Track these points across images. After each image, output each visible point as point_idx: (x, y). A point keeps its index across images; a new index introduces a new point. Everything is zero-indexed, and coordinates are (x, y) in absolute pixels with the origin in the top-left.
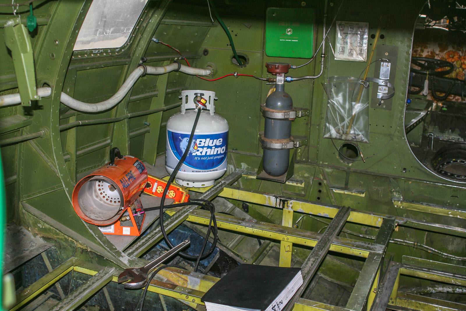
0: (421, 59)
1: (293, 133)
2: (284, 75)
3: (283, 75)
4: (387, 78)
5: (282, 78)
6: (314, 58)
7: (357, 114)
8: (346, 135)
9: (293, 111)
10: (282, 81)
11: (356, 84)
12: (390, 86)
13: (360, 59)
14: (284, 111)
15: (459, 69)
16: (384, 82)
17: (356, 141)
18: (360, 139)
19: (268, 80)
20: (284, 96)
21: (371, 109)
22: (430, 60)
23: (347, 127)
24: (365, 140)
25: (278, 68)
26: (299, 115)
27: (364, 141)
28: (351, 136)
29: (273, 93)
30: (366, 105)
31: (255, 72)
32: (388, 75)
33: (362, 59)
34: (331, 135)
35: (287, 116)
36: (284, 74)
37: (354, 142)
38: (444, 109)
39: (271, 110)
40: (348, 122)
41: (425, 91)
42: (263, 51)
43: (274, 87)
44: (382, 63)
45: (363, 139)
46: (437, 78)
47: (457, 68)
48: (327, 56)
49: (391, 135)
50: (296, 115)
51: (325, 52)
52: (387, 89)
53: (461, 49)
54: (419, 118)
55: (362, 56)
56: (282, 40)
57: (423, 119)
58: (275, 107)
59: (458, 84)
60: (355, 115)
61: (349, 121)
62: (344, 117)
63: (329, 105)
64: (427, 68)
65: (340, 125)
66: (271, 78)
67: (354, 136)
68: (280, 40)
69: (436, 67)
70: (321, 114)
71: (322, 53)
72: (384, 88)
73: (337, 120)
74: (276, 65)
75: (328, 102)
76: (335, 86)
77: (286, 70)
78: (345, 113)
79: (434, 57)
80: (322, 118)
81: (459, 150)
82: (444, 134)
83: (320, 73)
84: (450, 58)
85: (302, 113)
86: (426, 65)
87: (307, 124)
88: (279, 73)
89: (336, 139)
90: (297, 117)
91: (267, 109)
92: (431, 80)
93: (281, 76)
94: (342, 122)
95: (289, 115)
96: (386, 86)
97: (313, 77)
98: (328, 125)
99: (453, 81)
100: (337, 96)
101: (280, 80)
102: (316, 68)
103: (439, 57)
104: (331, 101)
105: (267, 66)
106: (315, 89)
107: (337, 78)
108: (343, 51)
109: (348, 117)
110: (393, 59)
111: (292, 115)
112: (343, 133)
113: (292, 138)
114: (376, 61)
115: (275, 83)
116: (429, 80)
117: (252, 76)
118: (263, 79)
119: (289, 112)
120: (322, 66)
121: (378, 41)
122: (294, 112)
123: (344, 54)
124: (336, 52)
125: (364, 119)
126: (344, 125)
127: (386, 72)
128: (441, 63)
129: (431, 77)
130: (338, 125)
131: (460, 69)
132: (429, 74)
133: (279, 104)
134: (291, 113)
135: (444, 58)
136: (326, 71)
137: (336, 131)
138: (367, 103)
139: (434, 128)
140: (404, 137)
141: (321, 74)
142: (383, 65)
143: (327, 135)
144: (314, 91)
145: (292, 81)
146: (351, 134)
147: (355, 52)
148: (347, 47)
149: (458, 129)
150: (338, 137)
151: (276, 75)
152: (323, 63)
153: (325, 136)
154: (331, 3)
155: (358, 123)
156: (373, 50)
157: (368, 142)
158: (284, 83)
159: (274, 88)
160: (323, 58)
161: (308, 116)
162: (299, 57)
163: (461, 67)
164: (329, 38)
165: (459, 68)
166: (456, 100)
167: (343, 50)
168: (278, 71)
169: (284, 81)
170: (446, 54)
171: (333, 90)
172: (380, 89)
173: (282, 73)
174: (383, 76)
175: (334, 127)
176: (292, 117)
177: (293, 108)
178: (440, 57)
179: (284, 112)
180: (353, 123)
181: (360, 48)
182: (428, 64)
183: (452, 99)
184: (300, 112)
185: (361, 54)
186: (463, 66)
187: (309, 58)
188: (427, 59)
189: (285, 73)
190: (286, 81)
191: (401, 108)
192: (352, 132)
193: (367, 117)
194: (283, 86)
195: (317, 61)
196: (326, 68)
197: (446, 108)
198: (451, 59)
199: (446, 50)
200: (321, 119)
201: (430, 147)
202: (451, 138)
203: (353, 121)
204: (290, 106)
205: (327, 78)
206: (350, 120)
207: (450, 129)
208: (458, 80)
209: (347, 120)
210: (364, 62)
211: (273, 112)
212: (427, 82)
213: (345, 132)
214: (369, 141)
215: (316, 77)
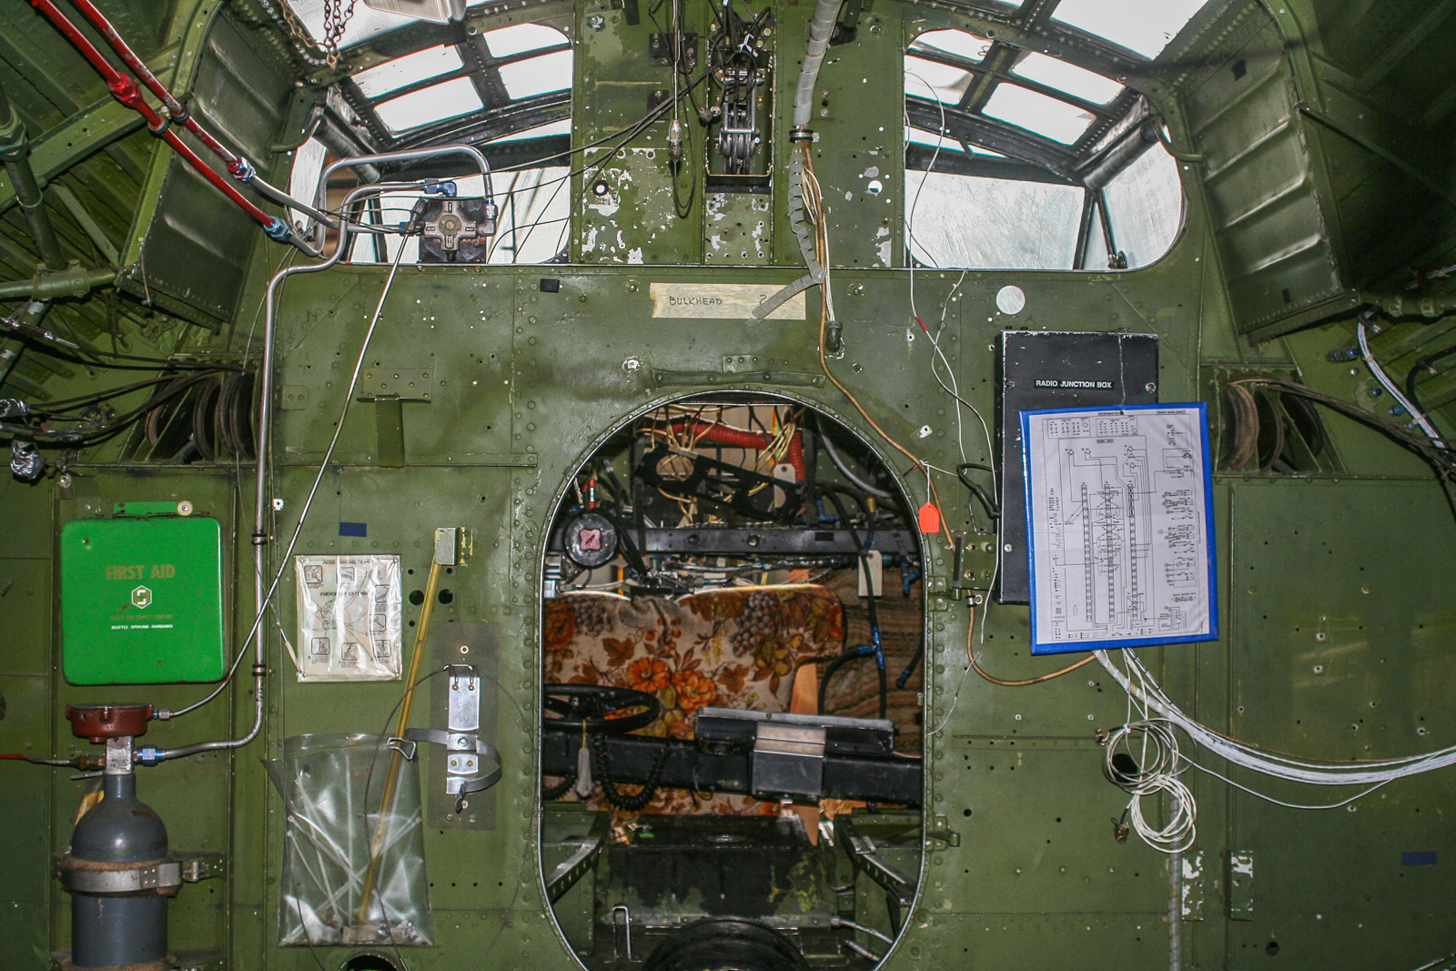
0: (558, 688)
1: (175, 943)
2: (133, 743)
3: (128, 741)
4: (472, 725)
5: (126, 753)
6: (230, 679)
7: (384, 857)
8: (357, 929)
9: (171, 861)
10: (124, 762)
11: (375, 755)
12: (485, 751)
13: (380, 673)
14: (139, 864)
15: (672, 714)
16: (463, 741)
17: (392, 945)
18: (404, 937)
19: (77, 764)
20: (134, 813)
21: (429, 833)
22: (585, 690)
23: (358, 901)
24: (420, 938)
25: (109, 720)
26: (190, 875)
27: (419, 940)
28: (373, 928)
29: (96, 809)
30: (414, 820)
31: (29, 744)
32: (475, 716)
33: (388, 672)
34: (305, 934)
35: (150, 880)
36: (129, 738)
37: (383, 949)
38: (645, 835)
39: (94, 865)
40: (358, 882)
41: (584, 784)
42: (54, 670)
43: (98, 786)
44: (452, 680)
45: (414, 933)
46: (613, 741)
47: (666, 710)
48: (274, 672)
49: (502, 910)
50: (181, 874)
51: (263, 661)
52: (475, 760)
53: (673, 653)
54: (580, 859)
55: (387, 662)
56: (118, 627)
57: (590, 862)
58: (104, 854)
59: (678, 751)
60: (380, 857)
61: (360, 881)
62: (345, 867)
63: (290, 834)
64: (581, 714)
65: (333, 898)
66: (86, 758)
67: (382, 929)
68: (113, 627)
69: (607, 707)
70: (266, 865)
71: (256, 661)
72: (465, 758)
73: (323, 882)
74: (104, 710)
75: (288, 822)
76: (306, 769)
77: (138, 724)
78: (347, 853)
79: (597, 681)
80: (270, 881)
81: (717, 941)
82: (656, 909)
83: (254, 727)
84: (643, 680)
85: (200, 866)
86: (576, 703)
87: (220, 906)
88: (115, 736)
89: (322, 944)
90: (185, 881)
91: (77, 863)
92: (596, 747)
93: (122, 746)
94: (337, 888)
95: (156, 876)
96: (473, 751)
97: (230, 744)
98: (291, 900)
99: (662, 747)
100: (314, 797)
101: (119, 758)
102: (240, 708)
103: (609, 681)
104: (296, 818)
105: (72, 714)
106: (238, 783)
107: (313, 741)
108: (324, 653)
109: (356, 868)
110: (484, 665)
111: (166, 876)
112: (346, 923)
113: (173, 960)
114: (431, 675)
115: (100, 773)
116: (589, 746)
117: (20, 758)
118: (60, 762)
119: (155, 866)
120: (260, 704)
121: (433, 610)
122: (175, 866)
123: (327, 661)
124: (301, 657)
125: (409, 866)
126: (346, 895)
127: (467, 707)
128: (618, 698)
129: (596, 740)
130: (325, 898)
131: (675, 712)
132: (589, 730)
133: (119, 842)
134: (162, 867)
135: (624, 683)
136: (273, 720)
137: (321, 919)
138: (415, 815)
139: (623, 895)
140: (544, 912)
141: (255, 731)
142: (456, 687)
143: (292, 937)
144: (237, 792)
145: (159, 760)
146: (373, 923)
147: (361, 653)
148: (336, 635)
149: (696, 890)
150: (329, 939)
151: (104, 743)
152: (260, 695)
153: (284, 940)
154: (275, 501)
155: (392, 884)
156: (421, 638)
157: (430, 943)
158: (133, 769)
159: (99, 790)
160: (259, 679)
161: (222, 877)
162: (179, 679)
163: (677, 706)
164: (275, 611)
165: (671, 710)
166: (673, 808)
167: (323, 647)
168: (109, 727)
169: (134, 764)
170: (628, 669)
171: (299, 782)
172: (454, 764)
173: (123, 736)
174: (457, 720)
175: (314, 907)
176: (169, 884)
177: (169, 853)
178: (613, 681)
179: (141, 869)
180: (374, 886)
181: (378, 637)
182: (580, 701)
183: (663, 808)
184: (195, 864)
185: (383, 657)
186: (685, 704)
187: (213, 679)
188: (574, 689)
189: (135, 736)
190: (138, 762)
191: (525, 821)
192: (375, 914)
193: (421, 861)
194: (131, 780)
195: (242, 692)
196: (270, 712)
197: (650, 831)
198: (646, 684)
199: (629, 658)
200: (268, 883)
201: (622, 950)
202: (679, 921)
203: (376, 877)
204: (156, 845)
205: (279, 745)
206: (365, 876)
207: (674, 891)
208: (674, 740)
209: (354, 878)
210: (394, 681)
211: (101, 871)
212: (584, 754)
213: (351, 918)
214: (432, 940)
215: (241, 742)
